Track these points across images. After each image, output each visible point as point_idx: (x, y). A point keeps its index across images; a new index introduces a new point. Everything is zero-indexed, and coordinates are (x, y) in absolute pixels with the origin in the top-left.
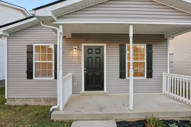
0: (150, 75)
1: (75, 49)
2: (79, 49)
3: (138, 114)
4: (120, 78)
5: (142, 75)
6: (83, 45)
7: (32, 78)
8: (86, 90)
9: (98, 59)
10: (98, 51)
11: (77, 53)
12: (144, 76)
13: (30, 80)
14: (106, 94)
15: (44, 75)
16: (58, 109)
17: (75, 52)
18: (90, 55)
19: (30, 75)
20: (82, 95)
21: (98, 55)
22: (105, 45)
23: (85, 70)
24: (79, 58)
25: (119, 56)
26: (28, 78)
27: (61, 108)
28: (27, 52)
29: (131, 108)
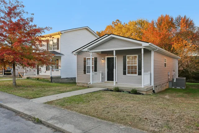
0: (140, 74)
1: (103, 59)
2: (104, 59)
4: (123, 74)
5: (136, 73)
6: (106, 57)
8: (108, 80)
10: (113, 60)
11: (104, 61)
17: (103, 61)
20: (105, 82)
23: (107, 70)
24: (104, 64)
25: (123, 62)
26: (84, 73)
27: (91, 83)
28: (84, 61)
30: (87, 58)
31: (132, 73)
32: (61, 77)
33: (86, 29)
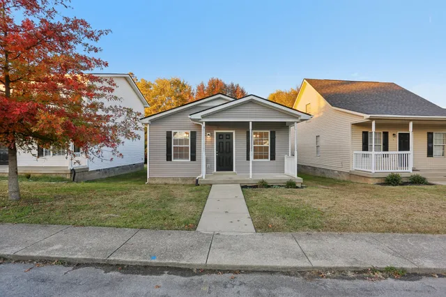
0: (273, 158)
1: (209, 135)
2: (212, 135)
3: (254, 180)
4: (247, 160)
5: (267, 157)
6: (215, 132)
7: (171, 160)
8: (217, 170)
9: (228, 144)
10: (228, 137)
11: (210, 139)
12: (268, 158)
13: (169, 162)
14: (235, 174)
15: (181, 157)
16: (202, 178)
18: (221, 140)
19: (169, 158)
20: (214, 174)
21: (228, 140)
22: (234, 132)
23: (217, 153)
24: (212, 142)
25: (246, 141)
26: (167, 160)
27: (204, 178)
28: (167, 138)
29: (251, 177)
30: (173, 131)
31: (261, 157)
32: (88, 168)
33: (125, 78)
